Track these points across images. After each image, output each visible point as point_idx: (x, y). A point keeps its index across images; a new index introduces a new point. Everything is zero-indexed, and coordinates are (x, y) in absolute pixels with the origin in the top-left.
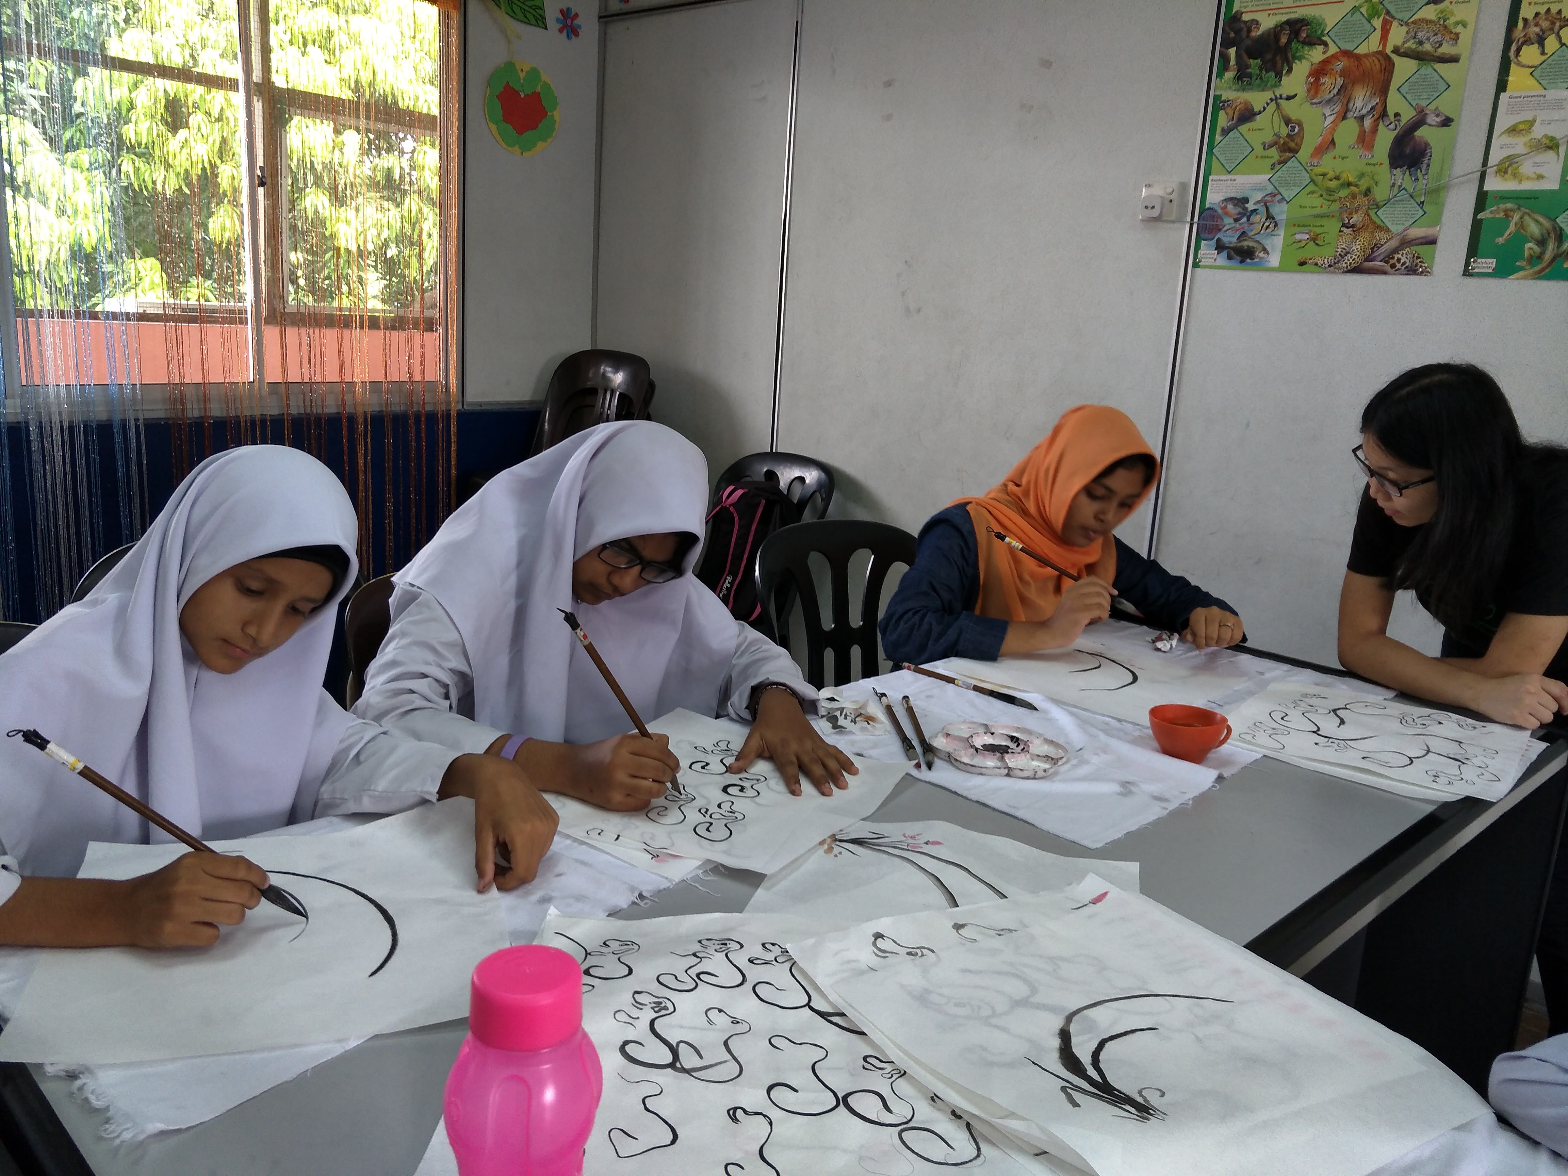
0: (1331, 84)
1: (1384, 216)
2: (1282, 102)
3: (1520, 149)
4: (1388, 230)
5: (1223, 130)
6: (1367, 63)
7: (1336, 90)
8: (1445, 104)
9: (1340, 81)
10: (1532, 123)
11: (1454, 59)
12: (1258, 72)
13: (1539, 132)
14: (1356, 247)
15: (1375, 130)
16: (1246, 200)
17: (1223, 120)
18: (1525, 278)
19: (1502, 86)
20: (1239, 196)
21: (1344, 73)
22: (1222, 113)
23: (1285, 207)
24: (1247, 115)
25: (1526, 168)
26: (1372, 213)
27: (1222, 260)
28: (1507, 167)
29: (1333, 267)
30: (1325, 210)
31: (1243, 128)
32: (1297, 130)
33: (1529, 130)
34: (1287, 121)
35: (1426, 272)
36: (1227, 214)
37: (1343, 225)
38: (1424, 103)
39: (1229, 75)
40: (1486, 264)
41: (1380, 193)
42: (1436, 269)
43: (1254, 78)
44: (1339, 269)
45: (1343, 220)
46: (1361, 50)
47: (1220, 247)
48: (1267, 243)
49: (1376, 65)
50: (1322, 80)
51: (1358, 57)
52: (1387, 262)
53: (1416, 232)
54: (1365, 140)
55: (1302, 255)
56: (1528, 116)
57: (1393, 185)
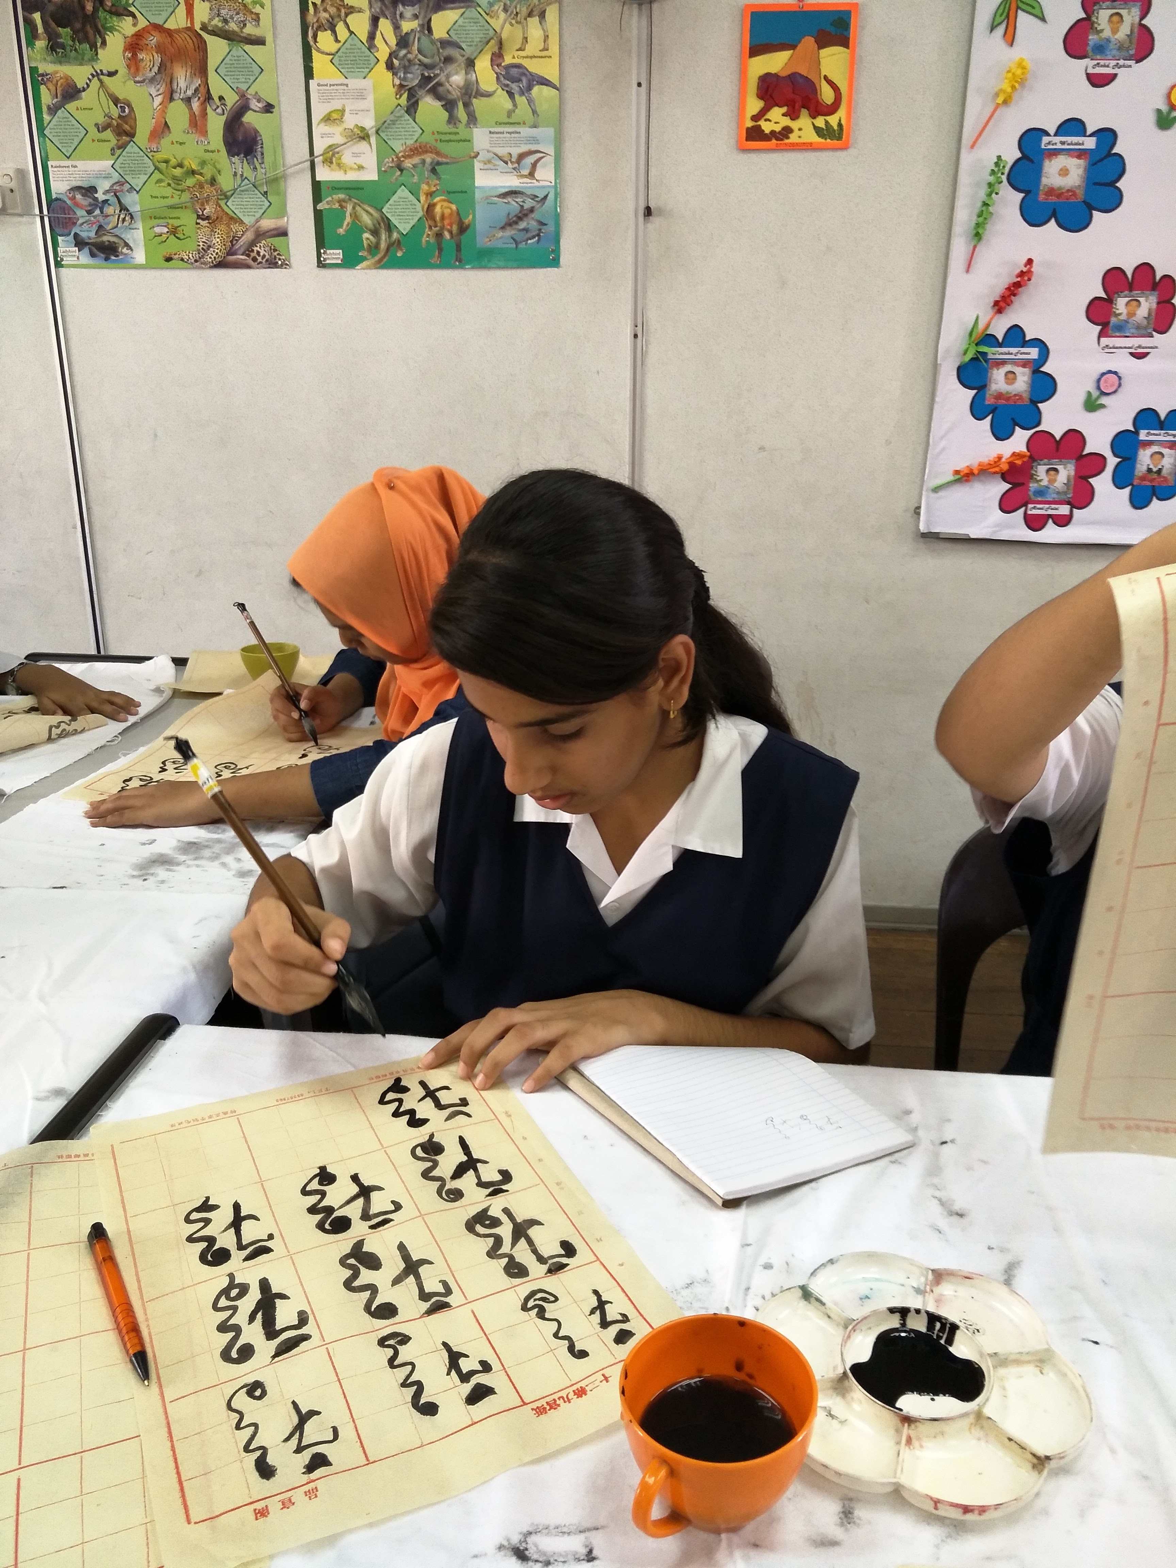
0: (150, 59)
1: (233, 206)
2: (105, 79)
3: (338, 139)
4: (241, 222)
5: (49, 108)
6: (179, 39)
7: (156, 69)
8: (262, 88)
9: (158, 59)
10: (343, 111)
11: (260, 41)
12: (71, 43)
13: (350, 121)
14: (216, 240)
15: (204, 114)
16: (92, 190)
17: (46, 98)
18: (369, 268)
19: (309, 74)
20: (85, 184)
21: (160, 49)
22: (43, 87)
23: (134, 196)
24: (71, 93)
25: (347, 158)
26: (222, 203)
27: (84, 258)
28: (332, 156)
29: (198, 262)
30: (176, 200)
31: (71, 106)
32: (127, 110)
33: (341, 120)
34: (116, 101)
35: (285, 265)
36: (77, 205)
37: (199, 217)
38: (244, 87)
39: (41, 44)
40: (334, 255)
41: (226, 182)
42: (293, 260)
43: (68, 48)
44: (204, 263)
45: (197, 212)
46: (171, 25)
47: (80, 243)
48: (128, 237)
49: (189, 43)
50: (141, 56)
51: (169, 33)
52: (248, 256)
53: (267, 224)
54: (198, 124)
55: (166, 250)
56: (336, 105)
57: (235, 174)
